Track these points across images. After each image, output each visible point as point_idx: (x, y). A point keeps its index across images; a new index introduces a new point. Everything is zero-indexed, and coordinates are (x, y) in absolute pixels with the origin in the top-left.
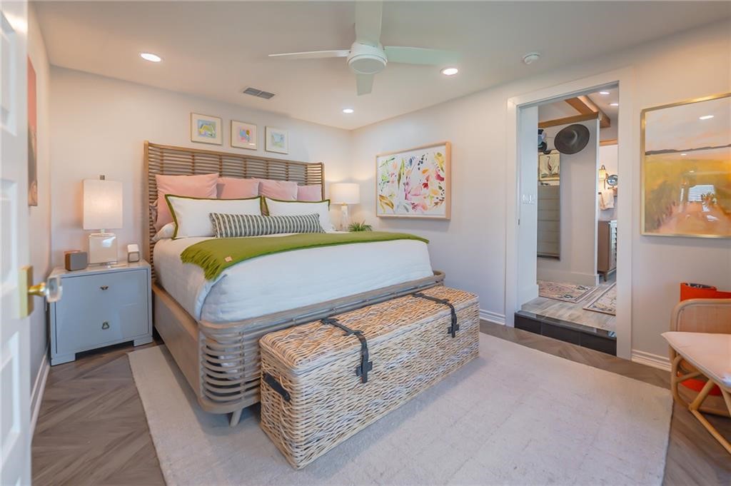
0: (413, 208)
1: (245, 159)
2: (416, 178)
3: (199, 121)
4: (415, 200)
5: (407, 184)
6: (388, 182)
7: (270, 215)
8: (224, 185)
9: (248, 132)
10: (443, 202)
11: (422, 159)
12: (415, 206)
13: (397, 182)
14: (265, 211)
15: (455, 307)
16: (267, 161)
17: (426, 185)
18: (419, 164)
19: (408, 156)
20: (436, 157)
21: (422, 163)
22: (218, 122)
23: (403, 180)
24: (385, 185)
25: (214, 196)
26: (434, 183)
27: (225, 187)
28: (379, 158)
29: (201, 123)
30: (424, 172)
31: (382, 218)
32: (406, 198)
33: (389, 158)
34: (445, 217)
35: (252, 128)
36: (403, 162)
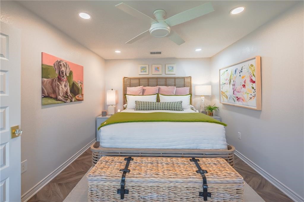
0: (237, 100)
1: (157, 78)
2: (239, 82)
3: (141, 67)
4: (239, 95)
5: (234, 85)
6: (225, 84)
7: (160, 101)
8: (145, 90)
9: (158, 68)
10: (255, 98)
11: (242, 69)
12: (238, 99)
13: (229, 84)
14: (158, 100)
15: (207, 179)
16: (166, 78)
17: (244, 86)
18: (240, 73)
19: (234, 68)
20: (250, 67)
21: (242, 72)
22: (147, 66)
23: (232, 83)
24: (224, 85)
25: (141, 94)
26: (249, 85)
27: (146, 90)
28: (221, 71)
29: (142, 68)
30: (243, 77)
31: (224, 104)
32: (233, 94)
33: (225, 70)
34: (256, 108)
35: (160, 66)
36: (232, 72)
